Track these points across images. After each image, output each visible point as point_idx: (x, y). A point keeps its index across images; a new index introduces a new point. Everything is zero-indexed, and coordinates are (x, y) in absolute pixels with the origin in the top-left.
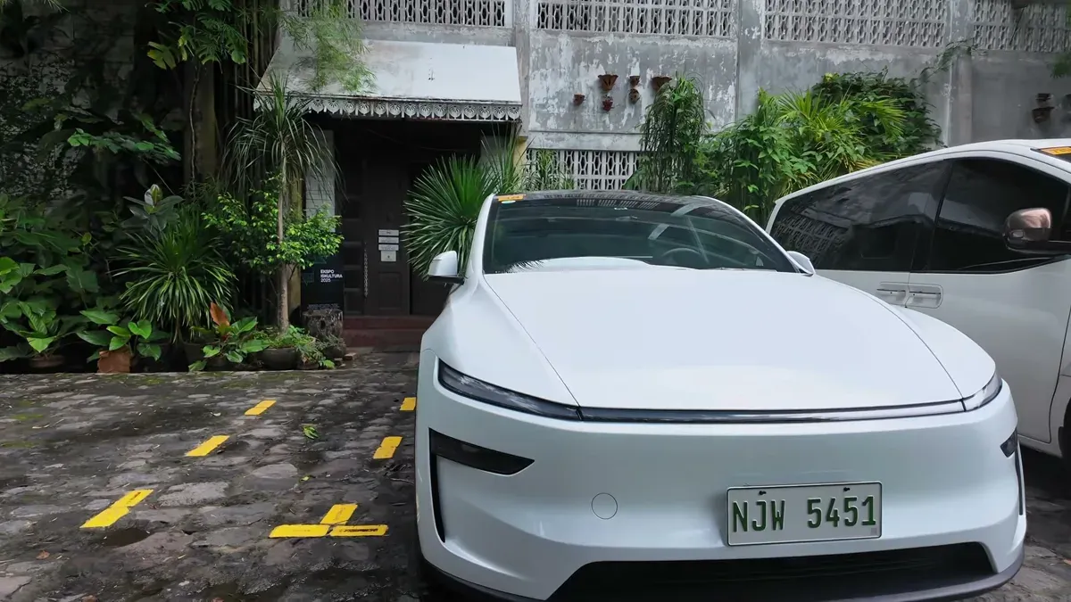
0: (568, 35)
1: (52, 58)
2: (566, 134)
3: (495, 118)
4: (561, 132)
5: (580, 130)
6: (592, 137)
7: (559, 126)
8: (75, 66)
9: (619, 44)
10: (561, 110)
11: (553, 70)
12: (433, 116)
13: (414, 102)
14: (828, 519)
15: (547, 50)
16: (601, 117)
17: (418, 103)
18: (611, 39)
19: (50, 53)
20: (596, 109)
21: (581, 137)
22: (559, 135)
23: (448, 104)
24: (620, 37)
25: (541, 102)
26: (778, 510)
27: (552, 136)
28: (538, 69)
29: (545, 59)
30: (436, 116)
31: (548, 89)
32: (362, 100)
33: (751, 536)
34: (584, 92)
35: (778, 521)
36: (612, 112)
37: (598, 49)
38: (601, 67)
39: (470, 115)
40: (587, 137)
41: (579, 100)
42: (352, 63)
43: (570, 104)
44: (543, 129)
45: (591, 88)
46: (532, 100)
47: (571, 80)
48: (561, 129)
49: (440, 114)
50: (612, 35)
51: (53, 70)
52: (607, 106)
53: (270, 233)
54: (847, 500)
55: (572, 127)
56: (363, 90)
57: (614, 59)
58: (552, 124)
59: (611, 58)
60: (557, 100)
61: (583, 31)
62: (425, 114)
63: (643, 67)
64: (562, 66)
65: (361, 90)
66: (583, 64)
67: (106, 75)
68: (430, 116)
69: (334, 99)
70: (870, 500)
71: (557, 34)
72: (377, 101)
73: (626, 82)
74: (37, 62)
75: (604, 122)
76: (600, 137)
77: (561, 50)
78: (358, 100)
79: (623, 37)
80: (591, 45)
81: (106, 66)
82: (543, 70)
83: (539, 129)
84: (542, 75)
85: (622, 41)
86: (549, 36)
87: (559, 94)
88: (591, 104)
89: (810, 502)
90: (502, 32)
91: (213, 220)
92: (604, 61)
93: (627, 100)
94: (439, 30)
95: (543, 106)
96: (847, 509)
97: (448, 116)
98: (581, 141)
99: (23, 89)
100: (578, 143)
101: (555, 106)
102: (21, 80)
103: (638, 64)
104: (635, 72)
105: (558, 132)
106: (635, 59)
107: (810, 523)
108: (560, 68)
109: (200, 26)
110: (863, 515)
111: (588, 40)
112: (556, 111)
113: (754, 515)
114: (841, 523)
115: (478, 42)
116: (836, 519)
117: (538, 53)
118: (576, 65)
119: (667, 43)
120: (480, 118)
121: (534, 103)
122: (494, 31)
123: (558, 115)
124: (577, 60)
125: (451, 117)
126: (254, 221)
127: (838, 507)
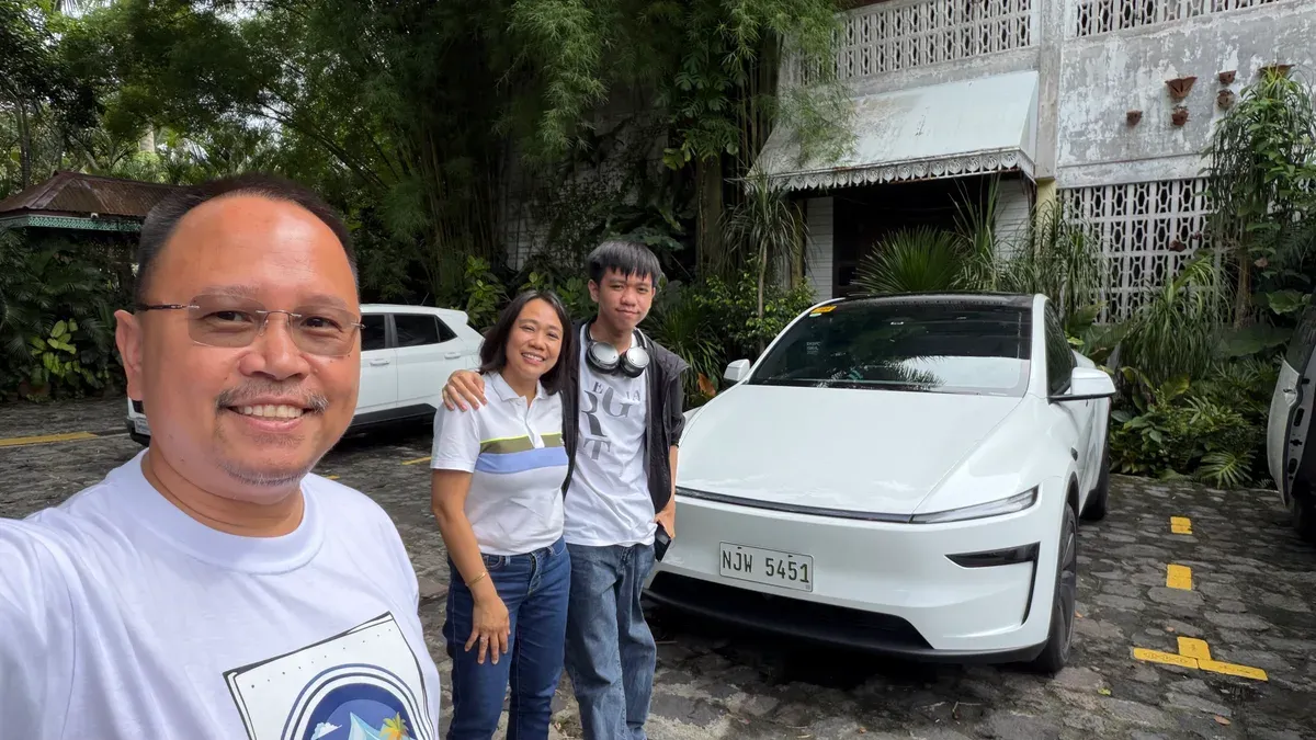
0: (1120, 36)
1: (615, 164)
2: (1114, 165)
3: (985, 170)
4: (1105, 163)
5: (1136, 156)
6: (1155, 164)
7: (1103, 155)
8: (630, 169)
9: (1202, 31)
10: (1107, 134)
11: (1097, 85)
12: (913, 177)
13: (892, 165)
14: (779, 572)
15: (1088, 62)
16: (1171, 134)
17: (897, 166)
18: (1188, 28)
19: (614, 160)
20: (1162, 126)
21: (1138, 166)
22: (1104, 166)
23: (931, 162)
24: (1204, 23)
25: (1078, 129)
26: (748, 560)
27: (1095, 169)
28: (1074, 88)
29: (1084, 73)
30: (916, 177)
31: (1088, 112)
32: (840, 172)
33: (733, 573)
34: (1143, 106)
35: (748, 566)
36: (1188, 126)
37: (1167, 46)
38: (1172, 67)
39: (955, 171)
40: (1147, 164)
41: (1134, 118)
42: (840, 130)
43: (1122, 124)
44: (1079, 163)
45: (1155, 99)
46: (1065, 128)
47: (1123, 94)
48: (1107, 159)
49: (921, 174)
50: (1190, 23)
51: (615, 173)
52: (1179, 120)
53: (750, 311)
54: (790, 563)
55: (1124, 153)
56: (841, 163)
57: (1192, 53)
58: (1093, 154)
59: (1188, 54)
60: (1101, 123)
61: (1145, 25)
62: (905, 176)
63: (1244, 56)
64: (1110, 77)
65: (842, 159)
66: (1142, 69)
67: (649, 171)
68: (910, 178)
69: (814, 175)
70: (805, 566)
71: (1103, 39)
72: (855, 170)
73: (1213, 81)
74: (605, 169)
75: (1176, 140)
76: (1168, 162)
77: (1108, 57)
78: (836, 172)
79: (1210, 20)
80: (1156, 42)
81: (648, 164)
82: (1082, 89)
83: (1074, 163)
84: (1080, 94)
85: (1208, 26)
86: (1092, 45)
87: (1105, 116)
88: (1154, 120)
89: (768, 560)
90: (1027, 54)
91: (704, 301)
92: (1176, 59)
93: (1215, 106)
94: (945, 68)
95: (1081, 134)
96: (790, 569)
97: (930, 175)
98: (1138, 171)
99: (597, 192)
100: (1132, 174)
101: (1099, 131)
102: (596, 185)
103: (1235, 53)
104: (1230, 65)
105: (1101, 164)
106: (1229, 48)
107: (767, 573)
108: (1107, 80)
109: (702, 128)
110: (801, 575)
111: (1151, 36)
112: (1100, 137)
113: (734, 560)
114: (786, 576)
115: (995, 71)
116: (783, 574)
117: (1074, 68)
118: (1132, 74)
119: (1290, 12)
120: (967, 172)
121: (1068, 132)
122: (1017, 54)
123: (1103, 142)
124: (1132, 67)
125: (933, 175)
126: (738, 299)
127: (785, 566)
